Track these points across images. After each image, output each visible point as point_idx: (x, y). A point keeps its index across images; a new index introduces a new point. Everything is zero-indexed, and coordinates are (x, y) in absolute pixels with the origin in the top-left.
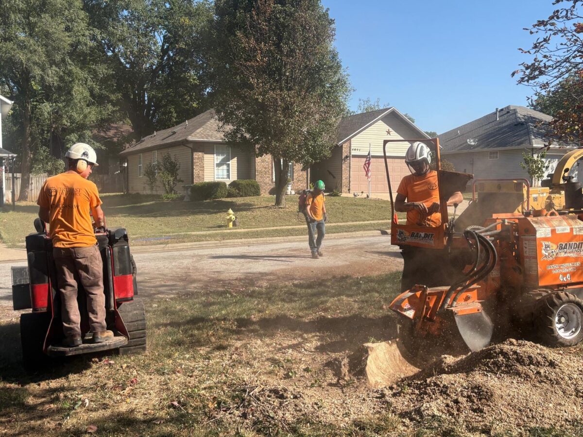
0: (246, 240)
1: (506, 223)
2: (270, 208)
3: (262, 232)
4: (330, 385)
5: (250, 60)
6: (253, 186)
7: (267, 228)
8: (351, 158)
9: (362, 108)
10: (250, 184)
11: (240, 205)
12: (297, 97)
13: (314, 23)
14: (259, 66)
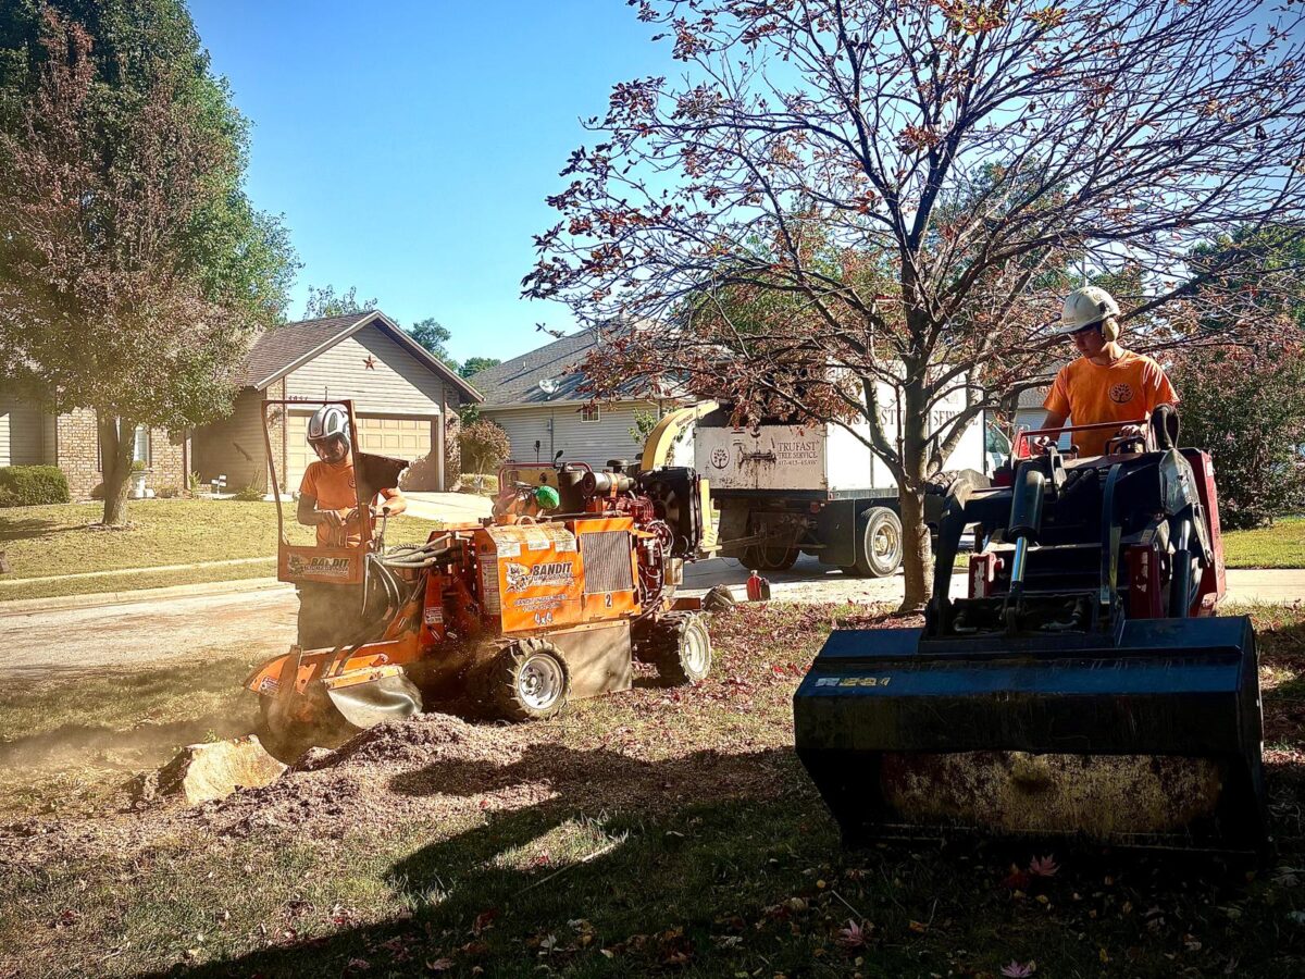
0: (24, 602)
1: (458, 538)
2: (92, 530)
3: (65, 584)
4: (122, 811)
5: (36, 201)
6: (52, 480)
7: (78, 575)
8: (287, 417)
9: (317, 308)
10: (42, 476)
11: (16, 525)
12: (151, 284)
13: (187, 128)
14: (58, 215)
